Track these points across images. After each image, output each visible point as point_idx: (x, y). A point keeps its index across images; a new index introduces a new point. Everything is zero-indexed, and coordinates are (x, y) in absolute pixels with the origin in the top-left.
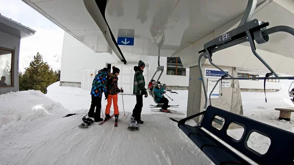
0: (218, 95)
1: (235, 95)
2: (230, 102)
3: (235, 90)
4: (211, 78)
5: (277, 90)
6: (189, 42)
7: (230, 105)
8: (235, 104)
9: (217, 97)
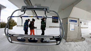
0: (73, 29)
1: (79, 29)
2: (77, 32)
3: (79, 28)
4: (71, 23)
5: (87, 28)
6: (62, 9)
7: (78, 33)
8: (79, 33)
9: (73, 30)
